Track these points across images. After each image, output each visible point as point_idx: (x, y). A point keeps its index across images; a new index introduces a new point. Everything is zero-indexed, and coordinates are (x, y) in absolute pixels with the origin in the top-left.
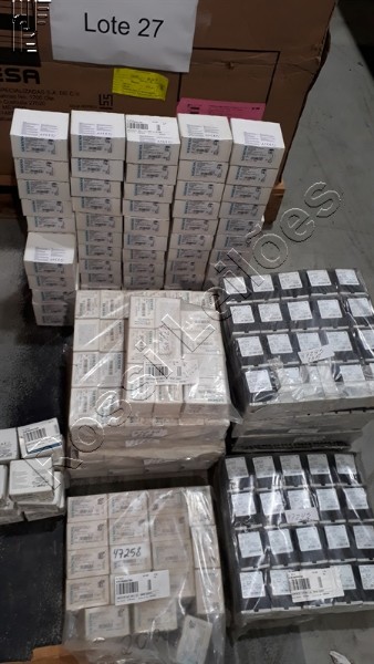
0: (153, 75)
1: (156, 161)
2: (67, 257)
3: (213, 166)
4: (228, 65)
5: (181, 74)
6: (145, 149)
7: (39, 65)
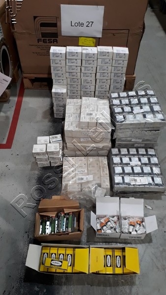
0: (91, 39)
1: (90, 59)
2: (64, 91)
3: (108, 60)
4: (114, 34)
5: (99, 38)
6: (87, 55)
7: (58, 37)
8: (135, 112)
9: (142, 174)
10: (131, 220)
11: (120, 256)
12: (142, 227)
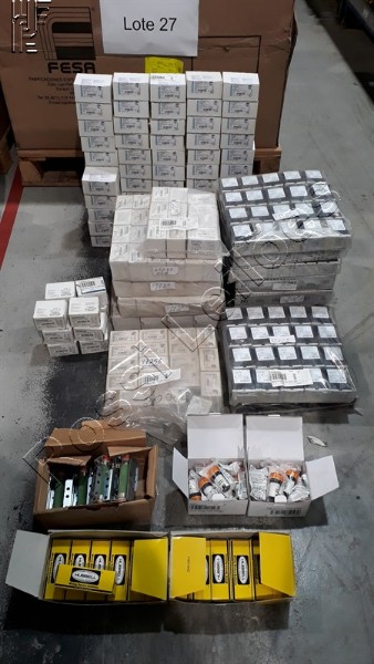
0: (173, 61)
2: (112, 178)
3: (210, 103)
4: (225, 48)
5: (192, 58)
6: (162, 88)
7: (95, 59)
8: (276, 216)
9: (299, 362)
10: (273, 470)
11: (246, 557)
12: (300, 485)
